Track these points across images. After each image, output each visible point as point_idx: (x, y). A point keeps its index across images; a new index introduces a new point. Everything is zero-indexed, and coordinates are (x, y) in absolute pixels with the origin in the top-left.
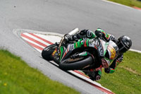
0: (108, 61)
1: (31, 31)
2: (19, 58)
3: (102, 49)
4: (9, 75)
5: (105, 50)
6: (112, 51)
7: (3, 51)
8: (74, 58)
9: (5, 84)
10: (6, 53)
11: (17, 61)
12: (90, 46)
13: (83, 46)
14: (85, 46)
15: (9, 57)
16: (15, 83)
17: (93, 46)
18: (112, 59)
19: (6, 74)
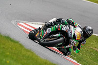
0: (75, 41)
1: (25, 22)
2: (17, 42)
3: (71, 32)
4: (10, 55)
5: (73, 33)
6: (78, 34)
7: (6, 37)
8: (50, 38)
9: (8, 62)
10: (8, 38)
11: (16, 44)
12: (62, 29)
13: (57, 29)
14: (59, 30)
15: (10, 41)
16: (15, 60)
17: (64, 30)
18: (78, 40)
19: (8, 53)
